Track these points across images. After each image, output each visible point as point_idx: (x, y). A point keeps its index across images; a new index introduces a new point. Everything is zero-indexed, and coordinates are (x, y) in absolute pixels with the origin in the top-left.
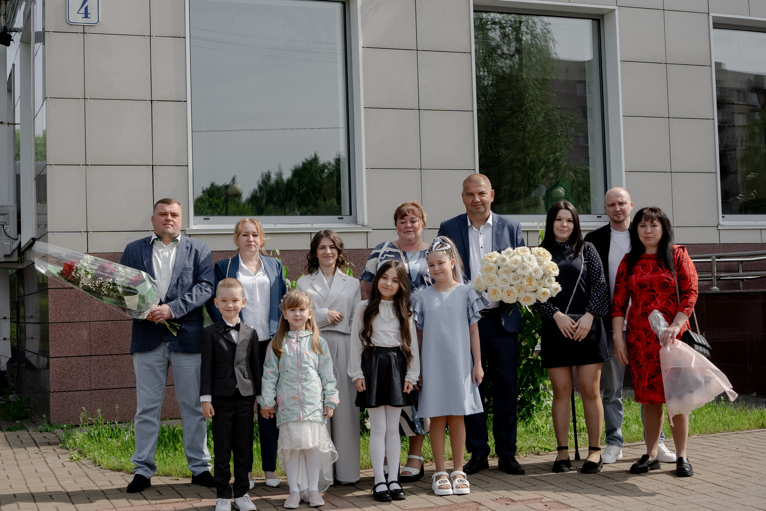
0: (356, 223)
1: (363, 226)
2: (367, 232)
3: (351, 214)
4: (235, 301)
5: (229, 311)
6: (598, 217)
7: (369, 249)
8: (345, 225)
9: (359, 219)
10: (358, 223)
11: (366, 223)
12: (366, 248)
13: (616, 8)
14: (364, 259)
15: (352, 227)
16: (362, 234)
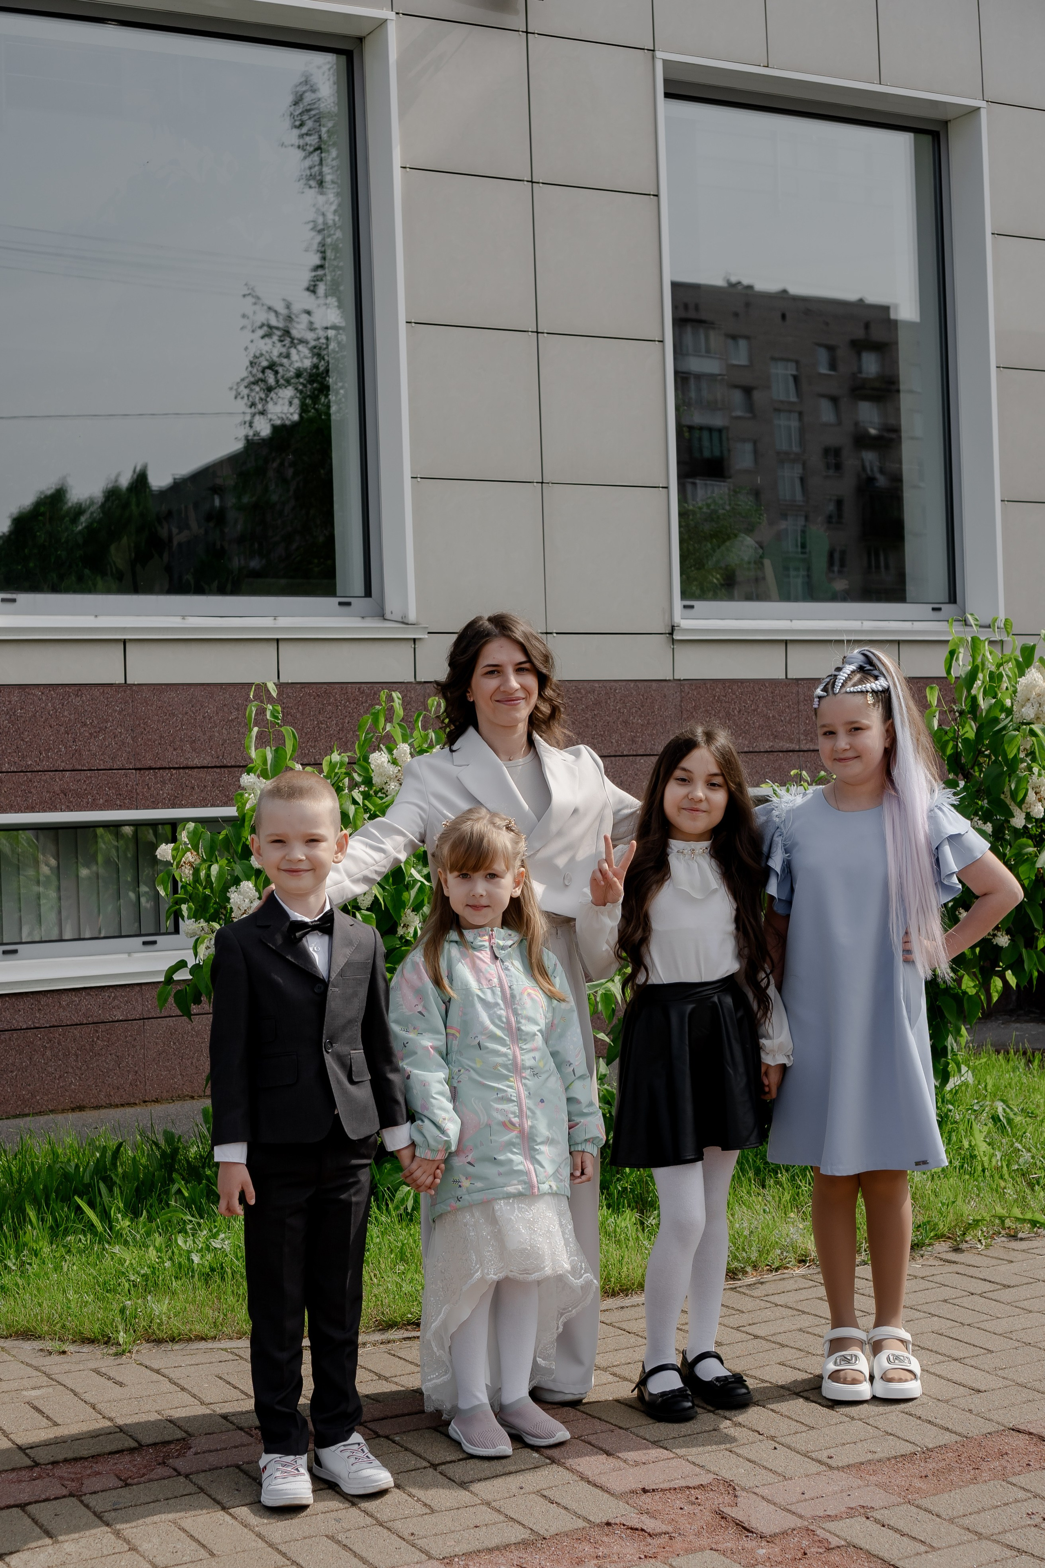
0: (382, 616)
1: (403, 623)
2: (414, 640)
3: (368, 593)
4: (313, 840)
5: (294, 872)
6: (934, 609)
7: (420, 683)
8: (355, 622)
9: (392, 605)
10: (388, 616)
11: (412, 617)
12: (413, 680)
13: (983, 104)
14: (409, 707)
15: (372, 627)
16: (403, 644)
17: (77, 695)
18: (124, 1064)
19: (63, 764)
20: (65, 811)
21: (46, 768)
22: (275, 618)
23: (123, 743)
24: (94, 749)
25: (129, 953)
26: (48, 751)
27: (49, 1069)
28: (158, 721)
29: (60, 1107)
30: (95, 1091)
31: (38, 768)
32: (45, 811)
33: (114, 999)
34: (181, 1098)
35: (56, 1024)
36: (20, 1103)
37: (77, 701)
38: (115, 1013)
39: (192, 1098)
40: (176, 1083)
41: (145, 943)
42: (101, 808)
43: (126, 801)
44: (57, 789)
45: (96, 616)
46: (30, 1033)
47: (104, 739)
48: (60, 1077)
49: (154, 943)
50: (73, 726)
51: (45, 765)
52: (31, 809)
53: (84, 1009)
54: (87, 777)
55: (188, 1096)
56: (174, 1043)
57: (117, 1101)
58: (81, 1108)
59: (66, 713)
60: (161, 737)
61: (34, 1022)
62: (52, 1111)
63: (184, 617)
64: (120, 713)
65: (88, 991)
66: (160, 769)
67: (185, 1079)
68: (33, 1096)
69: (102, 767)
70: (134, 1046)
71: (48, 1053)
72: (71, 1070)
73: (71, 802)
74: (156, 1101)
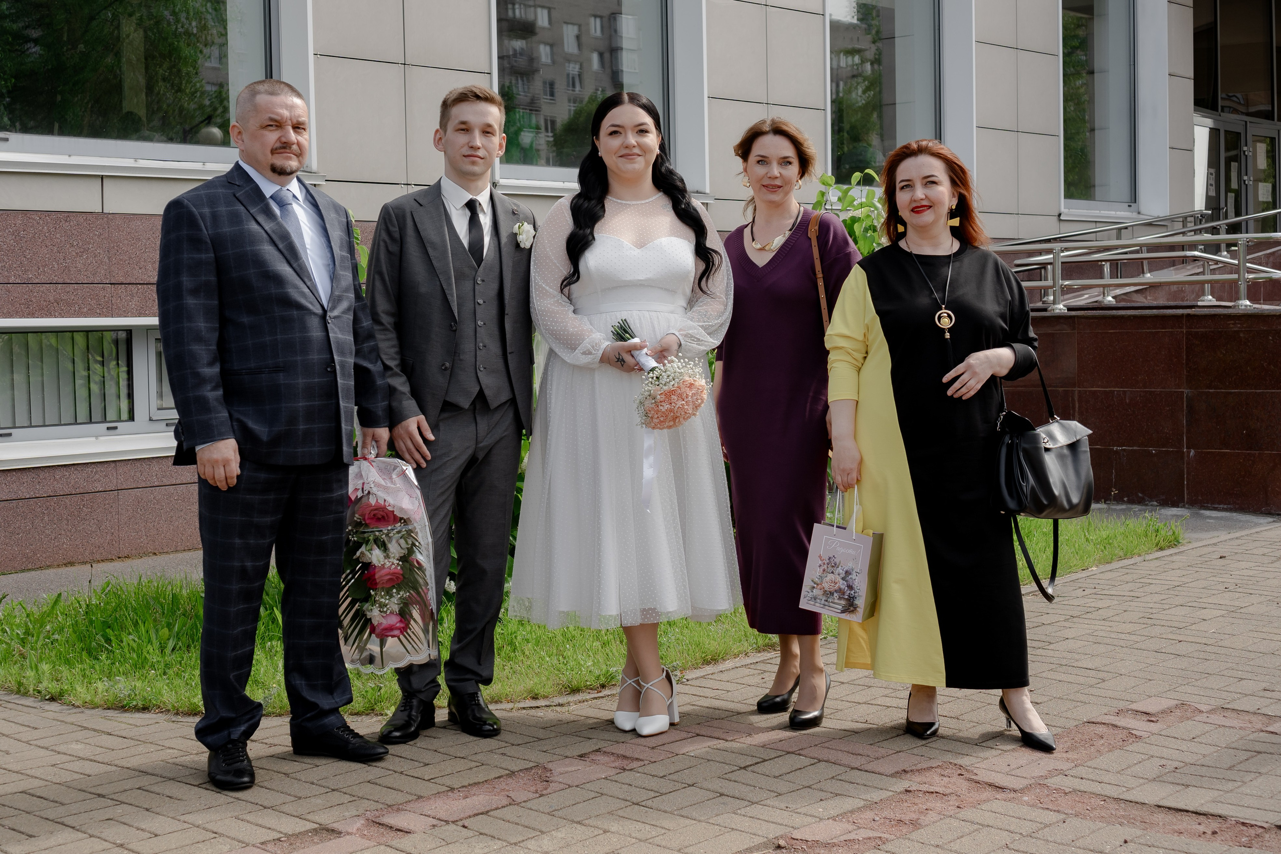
17: (66, 221)
18: (103, 527)
19: (56, 278)
20: (57, 317)
21: (43, 281)
22: (204, 163)
23: (102, 262)
24: (79, 266)
25: (97, 437)
26: (44, 266)
27: (47, 532)
28: (128, 244)
29: (56, 563)
30: (81, 550)
31: (37, 281)
32: (42, 317)
33: (96, 473)
34: (146, 554)
35: (52, 494)
36: (24, 560)
37: (66, 225)
38: (96, 485)
39: (155, 554)
40: (142, 542)
41: (108, 428)
42: (85, 315)
43: (104, 310)
44: (51, 299)
45: (70, 156)
46: (32, 501)
47: (87, 258)
48: (55, 538)
49: (116, 428)
50: (63, 246)
51: (43, 278)
52: (32, 315)
53: (73, 482)
54: (74, 290)
55: (151, 552)
56: (141, 510)
57: (98, 557)
58: (72, 564)
59: (58, 236)
60: (130, 258)
61: (35, 493)
62: (49, 567)
63: (136, 160)
64: (99, 236)
65: (76, 467)
66: (129, 284)
67: (149, 539)
68: (35, 554)
69: (86, 282)
70: (111, 513)
71: (46, 518)
72: (63, 532)
73: (62, 310)
74: (127, 557)
